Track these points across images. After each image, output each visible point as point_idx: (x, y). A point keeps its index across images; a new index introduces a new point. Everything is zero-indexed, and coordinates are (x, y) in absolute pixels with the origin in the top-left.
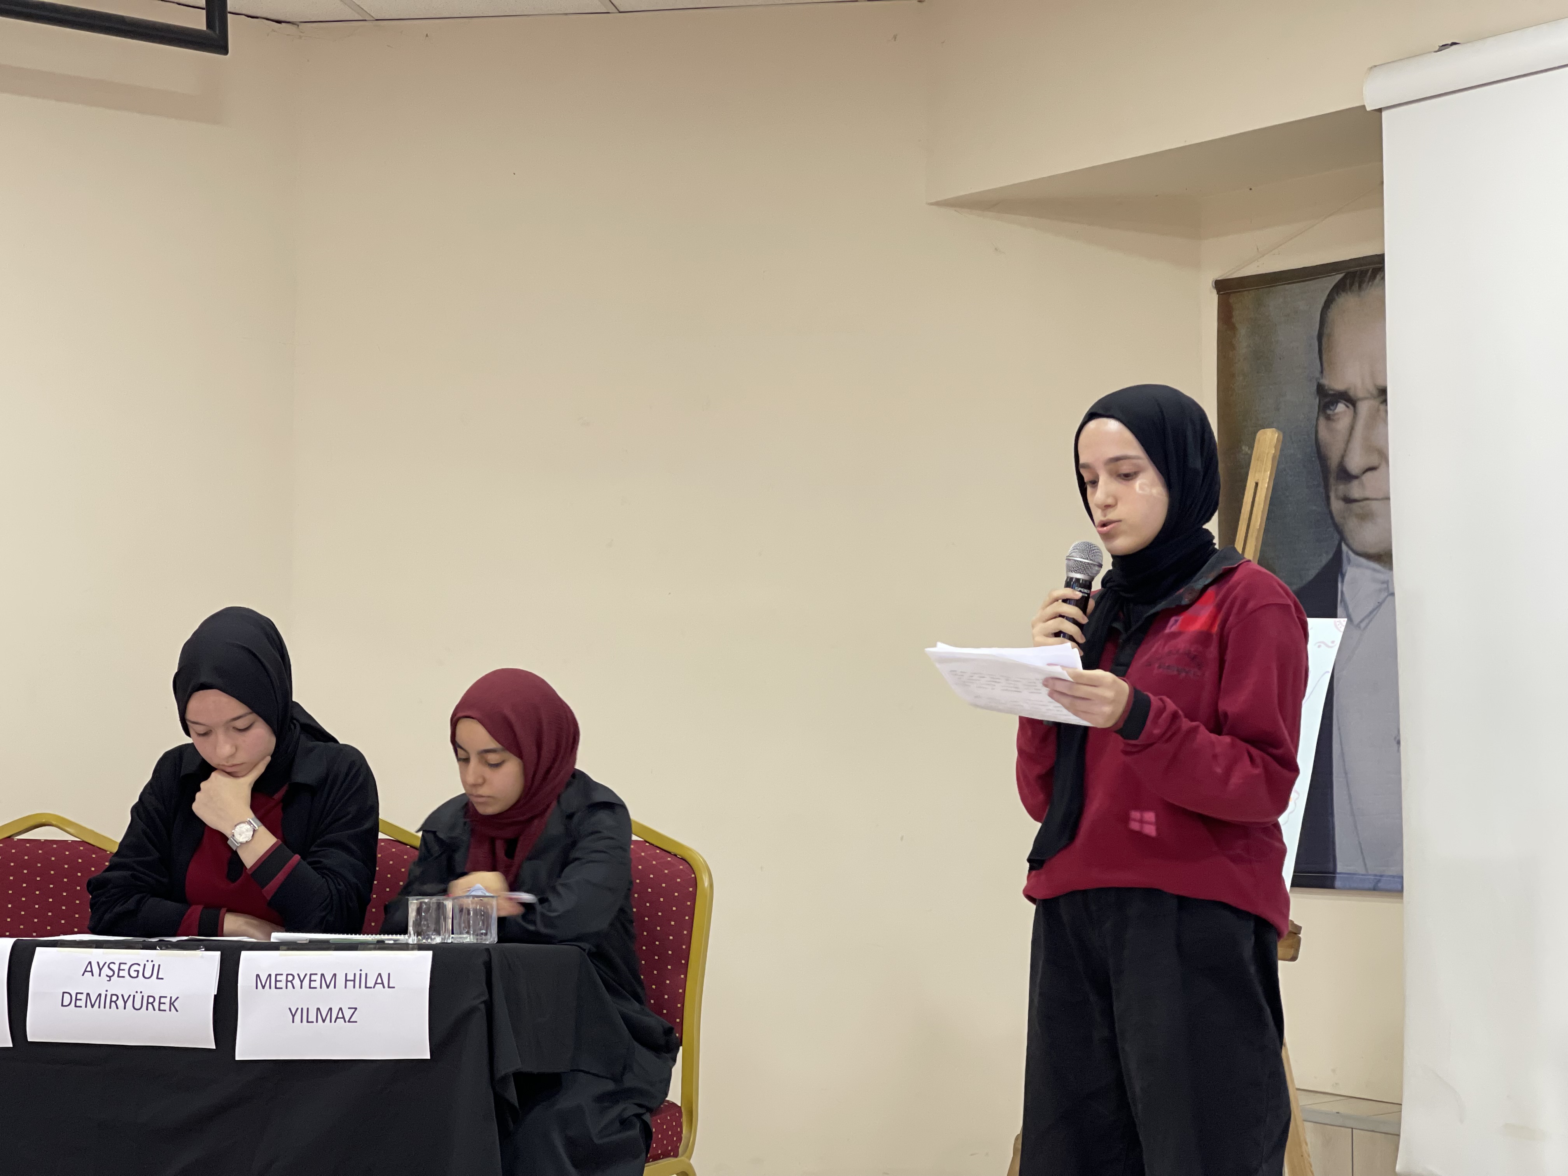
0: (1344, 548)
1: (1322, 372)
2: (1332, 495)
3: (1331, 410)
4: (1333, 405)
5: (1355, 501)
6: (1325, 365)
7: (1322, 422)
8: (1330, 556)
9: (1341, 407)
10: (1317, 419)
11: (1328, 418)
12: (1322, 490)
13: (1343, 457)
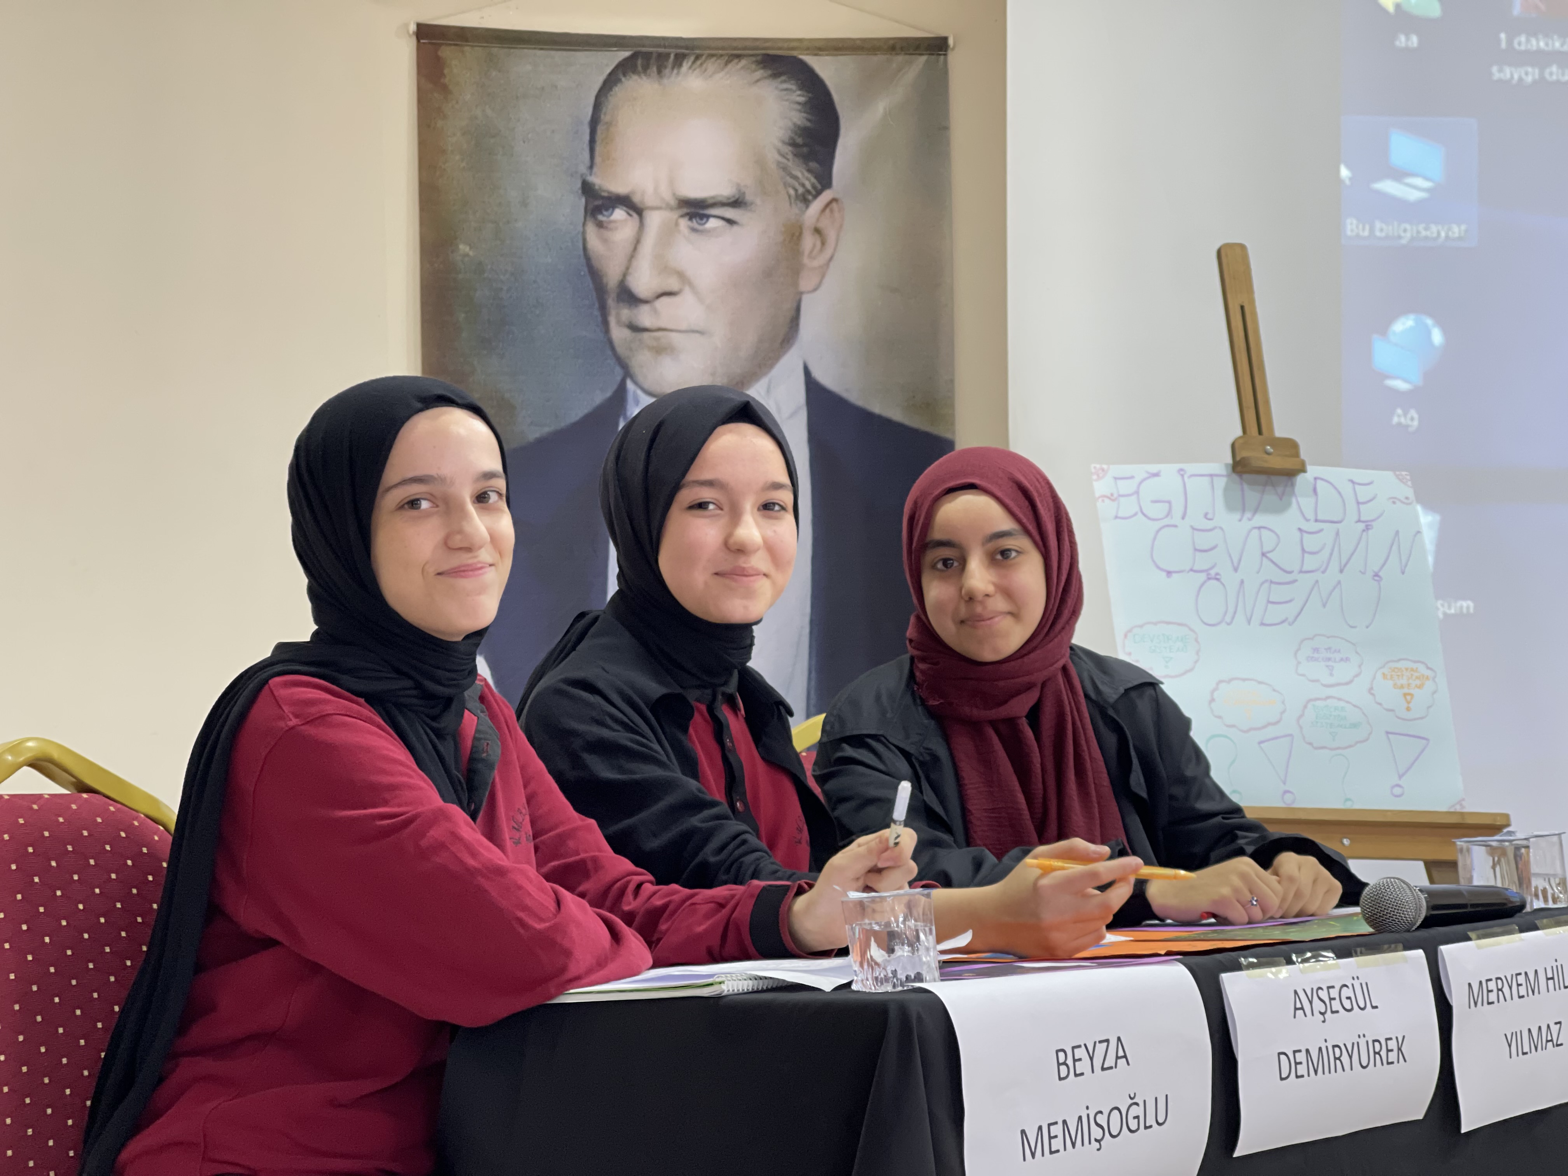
0: (630, 385)
1: (591, 167)
2: (612, 320)
3: (604, 215)
4: (607, 210)
5: (645, 330)
6: (598, 159)
7: (591, 230)
8: (609, 394)
9: (619, 214)
10: (584, 224)
11: (600, 225)
12: (597, 313)
13: (625, 275)
